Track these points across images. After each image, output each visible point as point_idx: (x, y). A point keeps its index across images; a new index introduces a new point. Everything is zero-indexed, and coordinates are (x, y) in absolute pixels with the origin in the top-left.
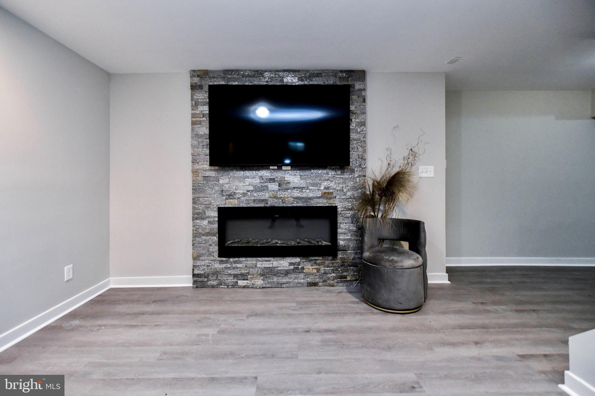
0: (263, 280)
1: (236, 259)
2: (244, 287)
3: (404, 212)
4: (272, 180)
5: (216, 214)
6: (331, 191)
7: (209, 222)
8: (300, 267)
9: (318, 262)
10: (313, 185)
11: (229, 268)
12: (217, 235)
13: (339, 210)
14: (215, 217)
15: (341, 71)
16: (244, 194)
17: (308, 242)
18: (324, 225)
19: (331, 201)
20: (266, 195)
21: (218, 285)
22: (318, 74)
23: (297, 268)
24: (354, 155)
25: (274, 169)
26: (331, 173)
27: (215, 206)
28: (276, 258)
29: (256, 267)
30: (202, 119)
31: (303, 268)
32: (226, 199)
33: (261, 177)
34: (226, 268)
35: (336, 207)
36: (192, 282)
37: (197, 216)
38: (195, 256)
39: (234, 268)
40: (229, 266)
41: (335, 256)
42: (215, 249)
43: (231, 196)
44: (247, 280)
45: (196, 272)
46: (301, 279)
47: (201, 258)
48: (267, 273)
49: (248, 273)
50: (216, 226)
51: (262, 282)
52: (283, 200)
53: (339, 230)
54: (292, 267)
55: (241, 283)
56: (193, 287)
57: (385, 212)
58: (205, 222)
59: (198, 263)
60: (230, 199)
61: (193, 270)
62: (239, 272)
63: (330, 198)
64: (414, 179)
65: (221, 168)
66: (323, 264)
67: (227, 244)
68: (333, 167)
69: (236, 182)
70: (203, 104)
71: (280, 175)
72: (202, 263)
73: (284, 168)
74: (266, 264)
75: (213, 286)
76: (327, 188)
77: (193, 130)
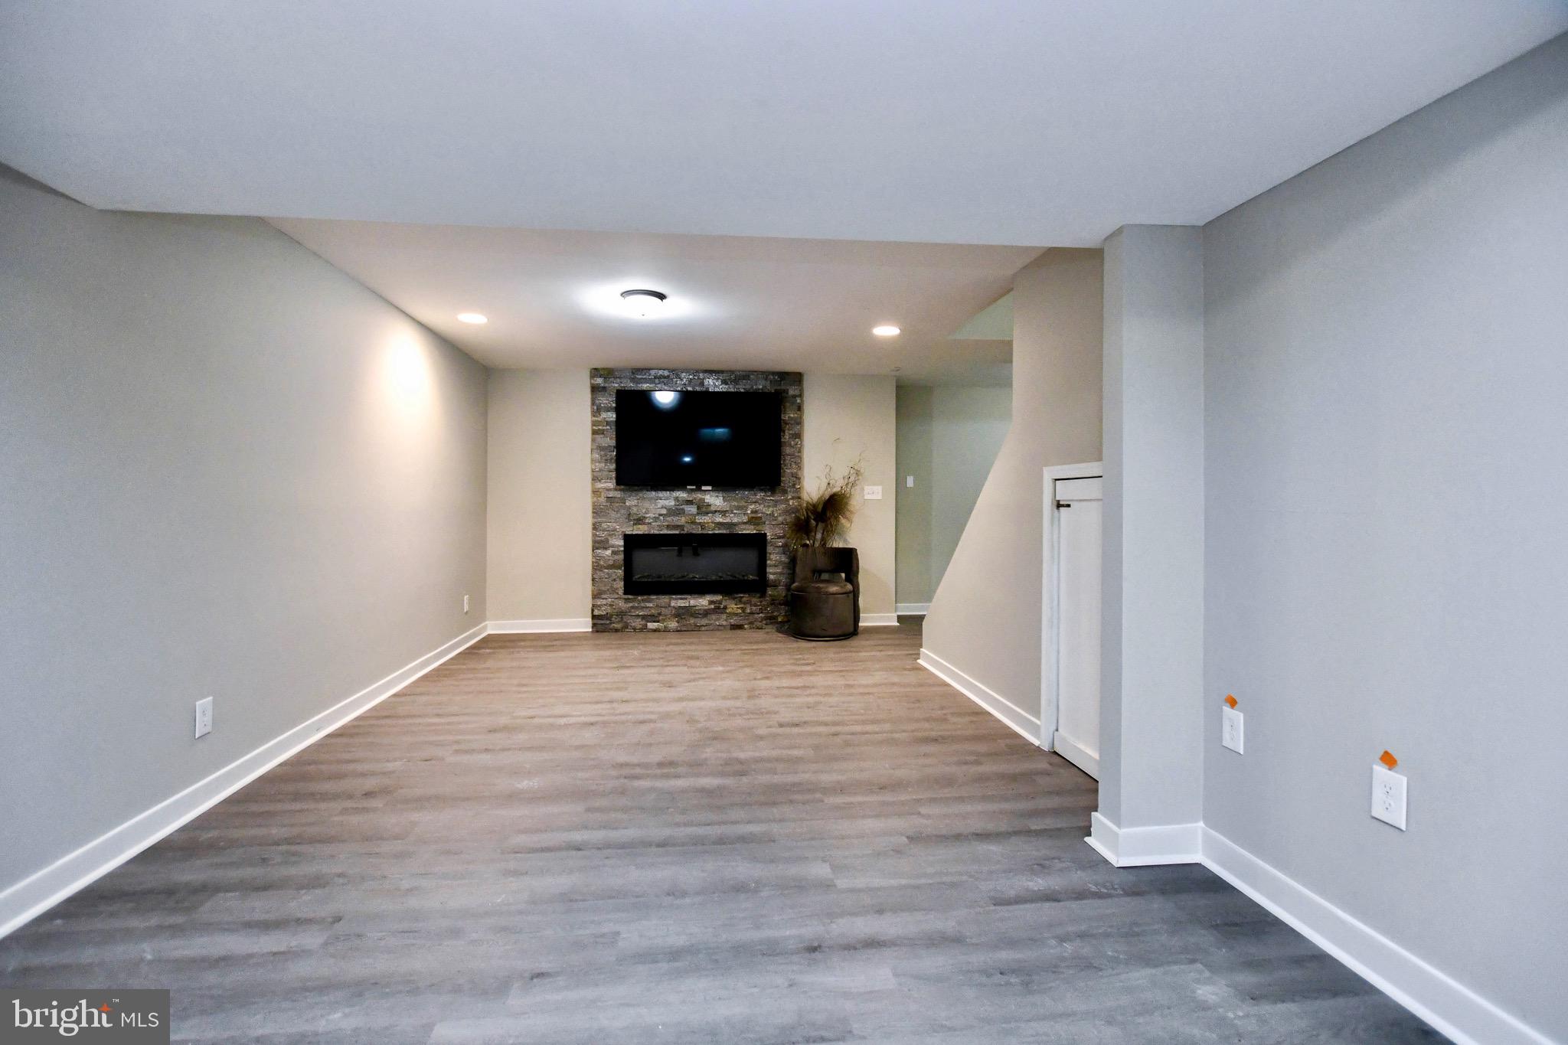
0: (678, 622)
1: (645, 597)
2: (655, 631)
3: (845, 541)
4: (689, 502)
5: (621, 543)
6: (760, 515)
7: (613, 552)
8: (722, 606)
9: (744, 599)
10: (738, 508)
11: (636, 608)
12: (623, 568)
13: (769, 538)
14: (620, 546)
16: (656, 519)
17: (731, 576)
18: (750, 556)
19: (760, 528)
20: (682, 520)
21: (622, 628)
22: (746, 375)
23: (719, 608)
24: (788, 471)
25: (692, 490)
26: (760, 495)
27: (621, 532)
28: (693, 596)
29: (669, 606)
30: (605, 428)
31: (725, 608)
32: (634, 524)
33: (677, 499)
34: (632, 607)
35: (765, 534)
36: (591, 625)
37: (598, 544)
38: (595, 593)
39: (642, 608)
40: (636, 605)
41: (763, 594)
42: (620, 584)
43: (640, 521)
44: (658, 622)
45: (596, 613)
46: (723, 620)
47: (604, 596)
48: (681, 614)
49: (660, 614)
50: (621, 557)
51: (677, 624)
52: (702, 525)
53: (768, 562)
54: (712, 606)
55: (651, 625)
56: (592, 632)
57: (824, 541)
58: (608, 552)
59: (599, 602)
60: (639, 524)
61: (593, 611)
62: (649, 613)
63: (758, 524)
64: (855, 503)
65: (628, 487)
66: (749, 602)
67: (634, 579)
68: (762, 488)
69: (647, 504)
70: (608, 410)
71: (699, 495)
72: (604, 602)
73: (704, 488)
74: (681, 603)
75: (617, 630)
76: (754, 512)
77: (593, 440)
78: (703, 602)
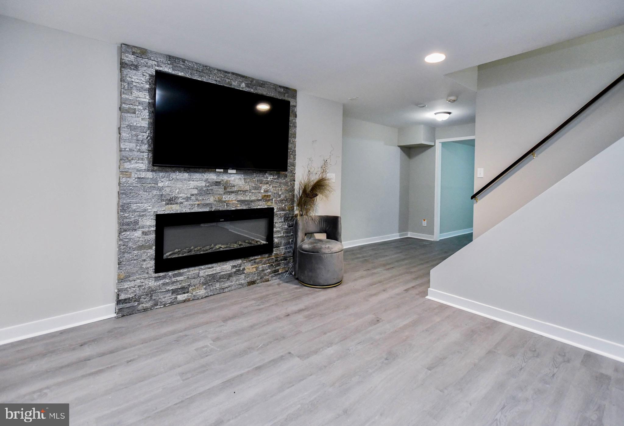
0: (205, 289)
1: (176, 272)
2: (184, 301)
4: (217, 184)
5: (154, 223)
6: (269, 194)
7: (143, 233)
8: (241, 268)
9: (257, 261)
10: (256, 188)
11: (167, 284)
12: (154, 248)
13: (275, 210)
14: (152, 226)
15: (280, 87)
16: (187, 199)
17: (248, 243)
19: (269, 203)
20: (211, 200)
21: (152, 306)
23: (239, 270)
25: (220, 173)
26: (270, 178)
27: (152, 212)
28: (219, 264)
29: (198, 276)
30: (136, 107)
31: (244, 269)
32: (167, 204)
33: (207, 180)
34: (164, 284)
35: (273, 209)
36: (115, 311)
37: (125, 227)
38: (122, 277)
39: (173, 283)
40: (167, 281)
41: (270, 253)
42: (151, 264)
43: (171, 201)
44: (188, 292)
45: (123, 297)
46: (242, 279)
47: (131, 278)
48: (209, 281)
49: (189, 285)
50: (153, 236)
51: (205, 291)
52: (228, 203)
53: (275, 230)
54: (234, 270)
55: (180, 297)
56: (117, 318)
58: (138, 233)
59: (126, 285)
60: (171, 204)
61: (118, 295)
62: (180, 286)
63: (268, 201)
65: (160, 169)
66: (260, 262)
67: (164, 257)
68: (272, 172)
69: (179, 185)
70: (141, 89)
71: (225, 178)
72: (132, 284)
73: (230, 171)
74: (210, 272)
75: (145, 310)
76: (266, 191)
77: (121, 119)
78: (227, 267)
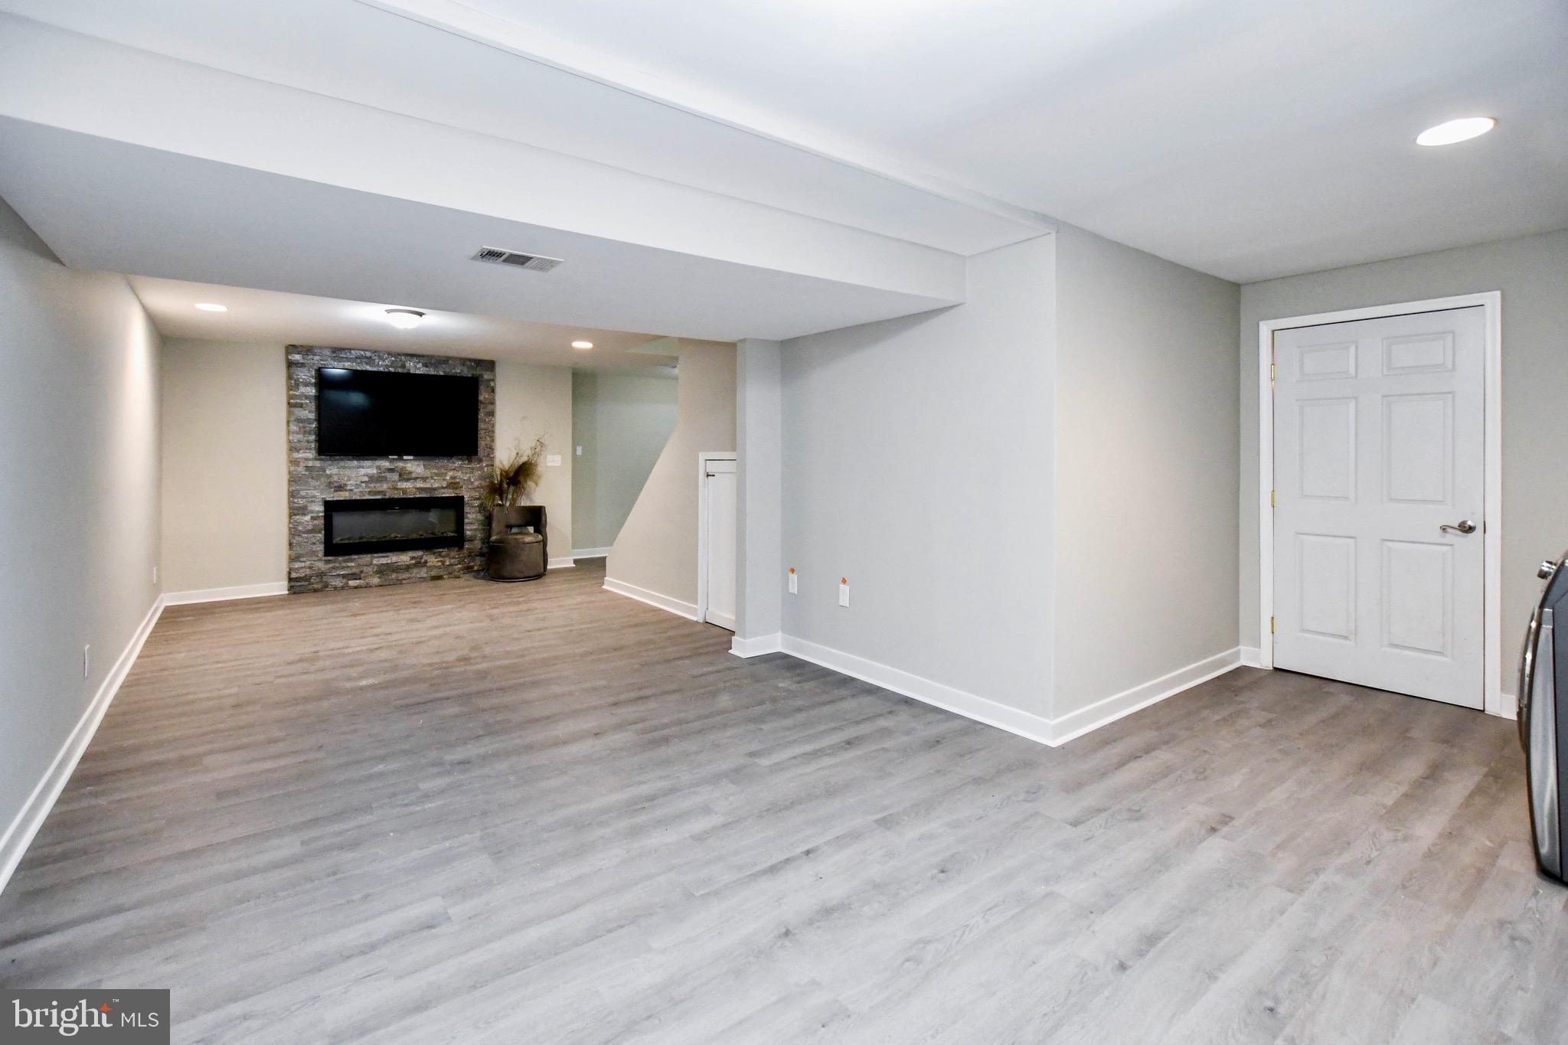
0: (379, 578)
1: (346, 557)
2: (356, 588)
3: (531, 500)
4: (391, 470)
5: (322, 508)
6: (458, 480)
7: (312, 517)
8: (423, 561)
9: (444, 553)
10: (436, 475)
11: (337, 568)
12: (323, 532)
13: (466, 499)
14: (319, 512)
15: (470, 360)
16: (357, 486)
17: (431, 534)
18: (451, 514)
19: (458, 491)
20: (385, 486)
21: (322, 588)
22: (445, 360)
23: (419, 563)
24: (482, 444)
25: (394, 459)
26: (458, 463)
27: (320, 499)
28: (395, 553)
29: (371, 564)
30: (304, 402)
31: (426, 562)
32: (335, 491)
33: (378, 468)
34: (333, 568)
35: (463, 497)
36: (286, 588)
37: (295, 511)
38: (293, 557)
39: (343, 568)
40: (337, 565)
41: (461, 547)
42: (320, 548)
43: (340, 488)
44: (360, 579)
45: (294, 575)
46: (424, 573)
47: (301, 559)
48: (382, 571)
49: (362, 572)
50: (321, 521)
51: (379, 580)
52: (404, 491)
53: (466, 521)
54: (413, 562)
55: (352, 583)
56: (289, 594)
57: (514, 500)
58: (308, 518)
59: (297, 565)
60: (340, 491)
61: (290, 573)
62: (350, 572)
63: (456, 488)
64: (540, 469)
65: (328, 457)
66: (447, 556)
67: (334, 542)
68: (460, 456)
69: (348, 472)
70: (306, 385)
71: (400, 464)
72: (303, 564)
73: (405, 457)
74: (384, 561)
75: (315, 591)
76: (453, 478)
77: (289, 413)
78: (404, 558)
